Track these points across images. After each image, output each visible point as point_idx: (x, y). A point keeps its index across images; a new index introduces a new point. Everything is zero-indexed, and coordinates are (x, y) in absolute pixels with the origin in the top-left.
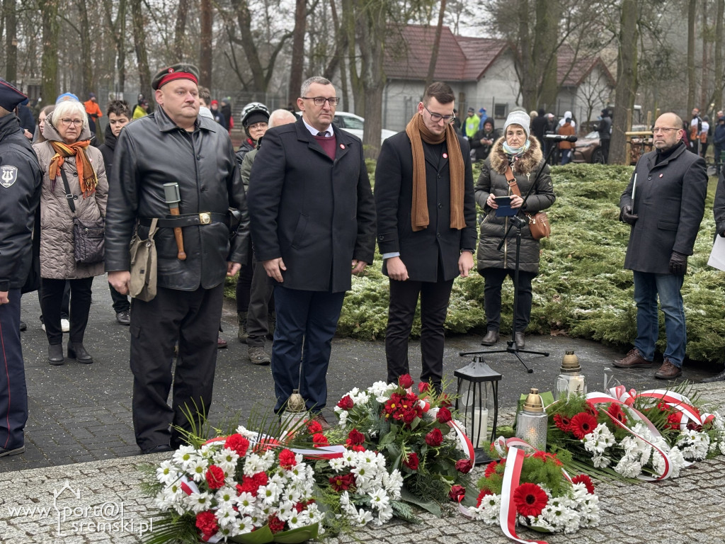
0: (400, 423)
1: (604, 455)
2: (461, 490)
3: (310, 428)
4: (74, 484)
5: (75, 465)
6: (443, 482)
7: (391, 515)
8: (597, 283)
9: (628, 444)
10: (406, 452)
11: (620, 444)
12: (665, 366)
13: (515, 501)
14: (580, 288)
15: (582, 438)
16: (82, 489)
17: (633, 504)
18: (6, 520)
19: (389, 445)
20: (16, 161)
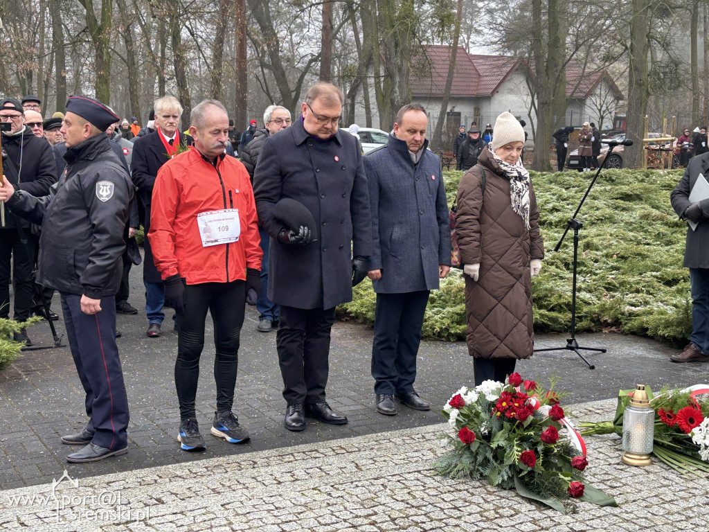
0: (512, 420)
2: (581, 486)
4: (192, 483)
5: (182, 464)
6: (560, 479)
8: (645, 281)
14: (628, 286)
15: (690, 432)
16: (201, 488)
19: (502, 443)
20: (112, 177)
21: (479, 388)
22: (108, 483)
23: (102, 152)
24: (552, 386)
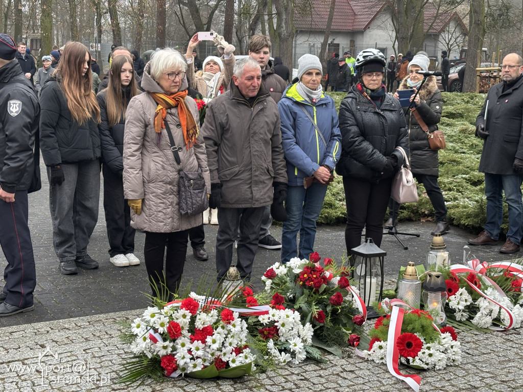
0: (310, 288)
1: (464, 311)
2: (357, 338)
3: (244, 293)
4: (71, 334)
5: (72, 319)
6: (343, 332)
7: (305, 357)
8: (456, 182)
9: (482, 303)
10: (316, 310)
11: (476, 303)
12: (507, 244)
13: (398, 346)
14: (443, 186)
16: (77, 337)
17: (486, 348)
18: (21, 361)
19: (303, 305)
20: (22, 96)
21: (288, 264)
22: (11, 333)
23: (14, 76)
24: (344, 262)
